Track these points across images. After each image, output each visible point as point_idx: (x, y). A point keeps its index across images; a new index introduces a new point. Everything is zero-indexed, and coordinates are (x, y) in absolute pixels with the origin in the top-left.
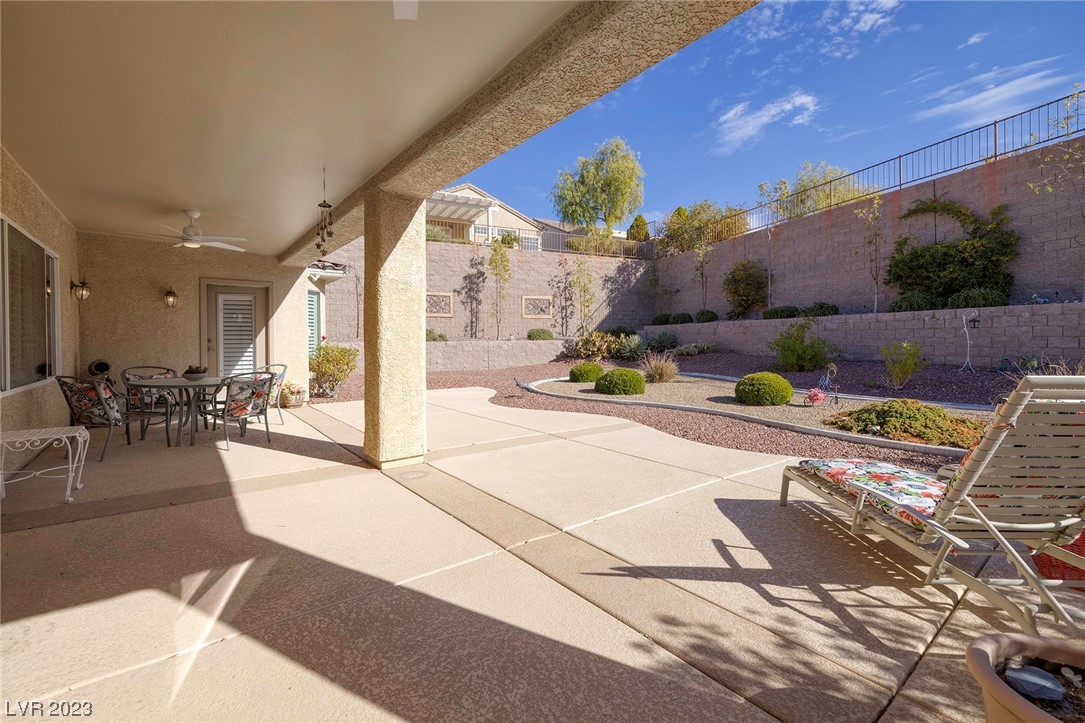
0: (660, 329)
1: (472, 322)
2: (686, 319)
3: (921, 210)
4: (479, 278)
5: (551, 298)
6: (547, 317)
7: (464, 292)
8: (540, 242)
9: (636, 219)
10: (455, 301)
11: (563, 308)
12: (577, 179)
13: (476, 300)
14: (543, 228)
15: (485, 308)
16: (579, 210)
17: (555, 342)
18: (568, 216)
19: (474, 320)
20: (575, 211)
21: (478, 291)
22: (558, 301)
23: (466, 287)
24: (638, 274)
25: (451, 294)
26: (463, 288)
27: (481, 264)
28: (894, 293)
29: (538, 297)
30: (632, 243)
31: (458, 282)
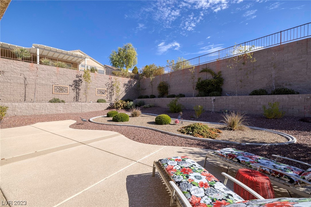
0: (140, 100)
1: (77, 96)
2: (147, 97)
3: (204, 71)
4: (79, 81)
5: (106, 89)
6: (104, 95)
7: (73, 86)
8: (105, 72)
9: (135, 68)
10: (70, 89)
11: (110, 93)
12: (117, 53)
13: (78, 89)
14: (106, 67)
15: (82, 92)
16: (118, 63)
17: (106, 103)
18: (114, 65)
19: (77, 95)
20: (116, 63)
21: (79, 86)
22: (108, 91)
23: (74, 84)
24: (135, 83)
25: (68, 86)
26: (73, 85)
27: (81, 77)
28: (197, 92)
29: (101, 89)
30: (133, 74)
31: (71, 82)
